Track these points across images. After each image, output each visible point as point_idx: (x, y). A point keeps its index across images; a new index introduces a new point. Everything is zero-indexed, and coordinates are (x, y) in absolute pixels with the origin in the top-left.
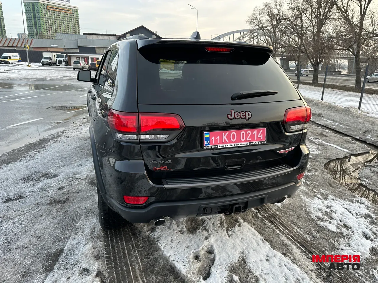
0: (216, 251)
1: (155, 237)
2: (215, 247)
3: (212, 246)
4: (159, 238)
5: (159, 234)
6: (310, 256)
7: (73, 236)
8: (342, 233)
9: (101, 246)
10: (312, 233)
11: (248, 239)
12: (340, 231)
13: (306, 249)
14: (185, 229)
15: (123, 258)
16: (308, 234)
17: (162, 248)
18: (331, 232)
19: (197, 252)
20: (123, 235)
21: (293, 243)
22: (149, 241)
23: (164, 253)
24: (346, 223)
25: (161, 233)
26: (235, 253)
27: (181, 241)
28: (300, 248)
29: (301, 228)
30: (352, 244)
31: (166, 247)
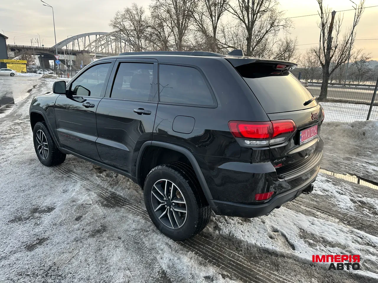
0: (279, 229)
1: (227, 233)
2: (275, 227)
3: (273, 227)
4: (230, 233)
5: (227, 230)
6: (328, 214)
7: (158, 257)
8: (327, 195)
9: (193, 255)
10: (313, 200)
11: (287, 214)
12: (326, 194)
13: (322, 210)
14: (241, 221)
15: (222, 257)
16: (312, 201)
17: (242, 239)
18: (322, 196)
19: (268, 234)
20: (198, 241)
21: (312, 209)
22: (225, 238)
23: (249, 243)
24: (323, 188)
25: (228, 229)
26: (291, 226)
27: (249, 230)
28: (319, 211)
29: (304, 198)
30: (340, 200)
31: (245, 238)
